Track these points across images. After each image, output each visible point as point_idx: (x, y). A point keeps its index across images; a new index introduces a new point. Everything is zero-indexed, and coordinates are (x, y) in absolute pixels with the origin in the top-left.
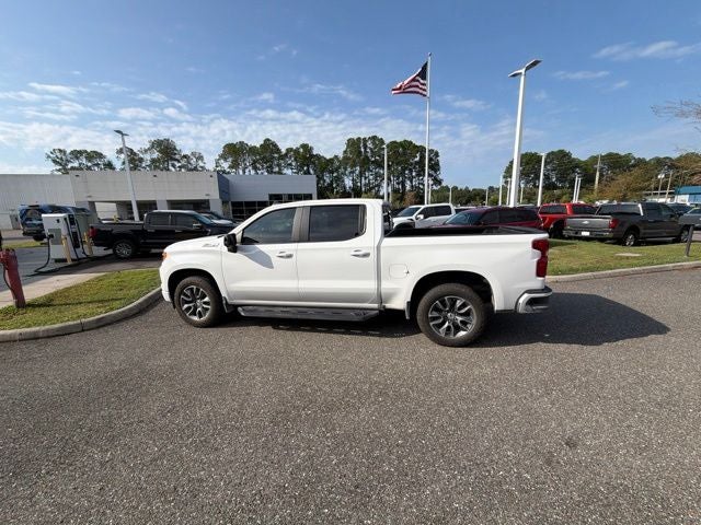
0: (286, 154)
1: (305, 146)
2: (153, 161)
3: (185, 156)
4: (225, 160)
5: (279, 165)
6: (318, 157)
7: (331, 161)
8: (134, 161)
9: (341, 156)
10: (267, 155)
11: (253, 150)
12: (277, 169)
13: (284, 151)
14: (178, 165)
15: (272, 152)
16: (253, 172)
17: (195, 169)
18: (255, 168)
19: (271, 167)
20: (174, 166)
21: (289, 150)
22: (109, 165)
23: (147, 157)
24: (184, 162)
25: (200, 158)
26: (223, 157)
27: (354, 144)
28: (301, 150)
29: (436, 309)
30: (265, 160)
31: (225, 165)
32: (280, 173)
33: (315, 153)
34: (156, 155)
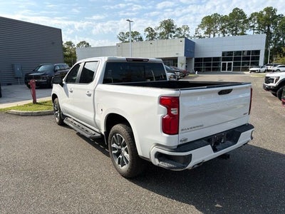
0: (250, 19)
1: (269, 10)
2: (161, 34)
3: (178, 29)
4: (203, 28)
5: (243, 28)
8: (152, 35)
10: (235, 21)
11: (224, 19)
12: (240, 31)
13: (248, 16)
14: (173, 35)
15: (239, 18)
16: (221, 35)
18: (224, 32)
19: (236, 30)
20: (171, 36)
21: (254, 14)
22: (141, 39)
23: (158, 32)
24: (176, 33)
25: (187, 29)
26: (201, 26)
28: (265, 13)
30: (232, 25)
31: (202, 32)
32: (243, 34)
33: (277, 14)
34: (163, 30)
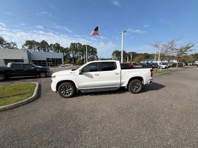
1: (57, 44)
3: (8, 43)
5: (48, 49)
6: (62, 48)
7: (66, 49)
9: (69, 48)
10: (43, 45)
11: (38, 43)
13: (49, 45)
14: (4, 46)
15: (45, 45)
16: (38, 51)
17: (13, 48)
18: (39, 49)
19: (45, 49)
20: (2, 46)
21: (51, 45)
24: (7, 45)
25: (15, 44)
26: (26, 45)
27: (73, 45)
29: (133, 85)
30: (43, 47)
31: (26, 48)
32: (48, 51)
33: (61, 46)
